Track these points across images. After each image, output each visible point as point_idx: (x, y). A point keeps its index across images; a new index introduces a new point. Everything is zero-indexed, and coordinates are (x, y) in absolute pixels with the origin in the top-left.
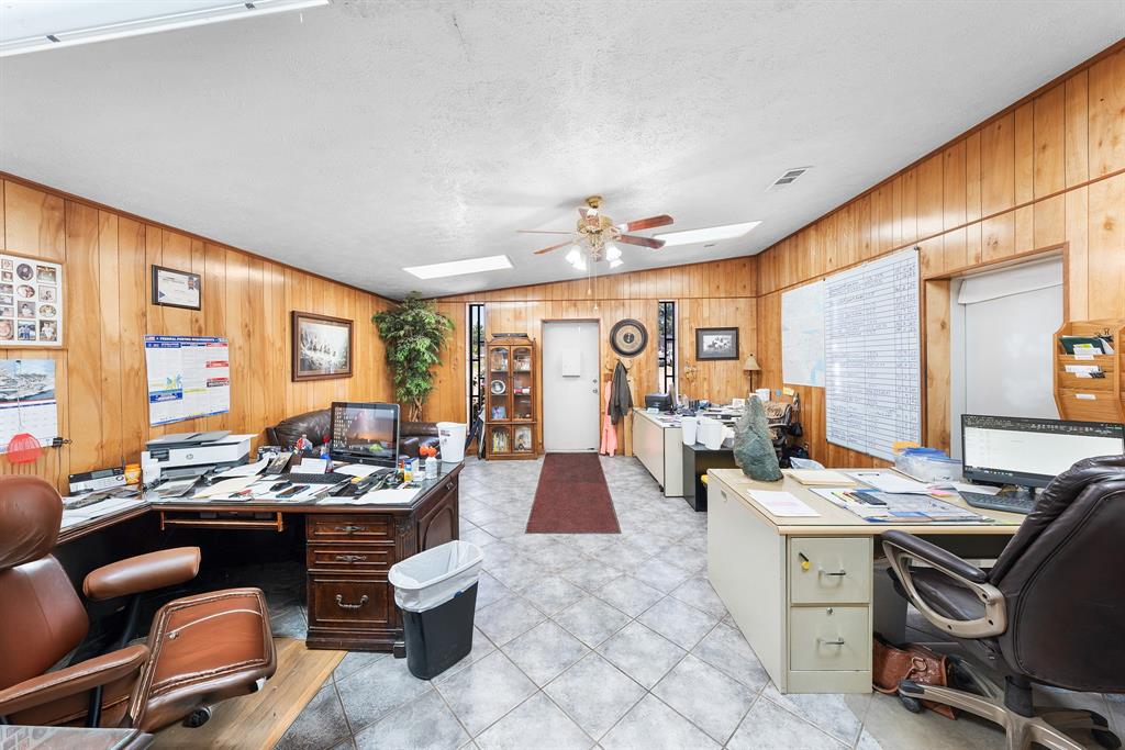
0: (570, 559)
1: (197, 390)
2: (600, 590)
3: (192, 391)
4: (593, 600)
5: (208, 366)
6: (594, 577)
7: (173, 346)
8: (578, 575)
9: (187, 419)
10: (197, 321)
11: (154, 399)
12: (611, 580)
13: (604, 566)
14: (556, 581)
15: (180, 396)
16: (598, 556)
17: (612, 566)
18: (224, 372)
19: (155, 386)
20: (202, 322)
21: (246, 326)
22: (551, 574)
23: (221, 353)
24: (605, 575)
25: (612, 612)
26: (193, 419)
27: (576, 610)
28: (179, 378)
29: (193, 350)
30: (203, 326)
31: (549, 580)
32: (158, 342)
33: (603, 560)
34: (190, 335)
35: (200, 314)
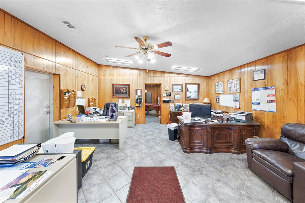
0: (155, 155)
1: (264, 103)
2: (147, 148)
3: (262, 103)
4: (149, 146)
5: (268, 96)
6: (148, 150)
7: (257, 91)
8: (152, 151)
9: (260, 111)
10: (265, 83)
11: (253, 103)
12: (144, 150)
13: (145, 153)
14: (158, 149)
15: (259, 104)
16: (146, 156)
17: (143, 153)
18: (274, 98)
19: (253, 100)
20: (266, 83)
21: (286, 80)
22: (160, 151)
23: (273, 92)
24: (145, 151)
25: (146, 144)
26: (263, 111)
27: (153, 144)
28: (258, 99)
29: (263, 91)
30: (266, 84)
31: (160, 150)
32: (254, 90)
33: (145, 155)
34: (262, 87)
35: (265, 81)
